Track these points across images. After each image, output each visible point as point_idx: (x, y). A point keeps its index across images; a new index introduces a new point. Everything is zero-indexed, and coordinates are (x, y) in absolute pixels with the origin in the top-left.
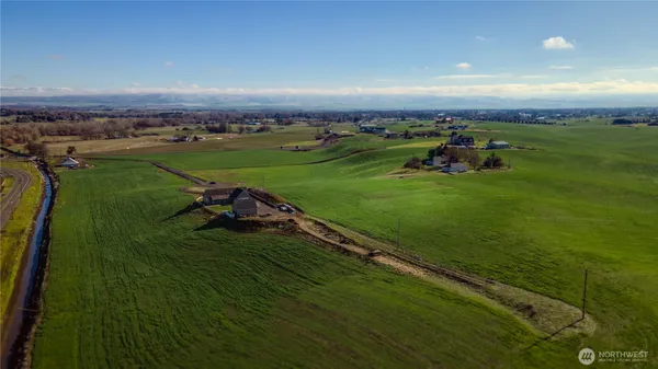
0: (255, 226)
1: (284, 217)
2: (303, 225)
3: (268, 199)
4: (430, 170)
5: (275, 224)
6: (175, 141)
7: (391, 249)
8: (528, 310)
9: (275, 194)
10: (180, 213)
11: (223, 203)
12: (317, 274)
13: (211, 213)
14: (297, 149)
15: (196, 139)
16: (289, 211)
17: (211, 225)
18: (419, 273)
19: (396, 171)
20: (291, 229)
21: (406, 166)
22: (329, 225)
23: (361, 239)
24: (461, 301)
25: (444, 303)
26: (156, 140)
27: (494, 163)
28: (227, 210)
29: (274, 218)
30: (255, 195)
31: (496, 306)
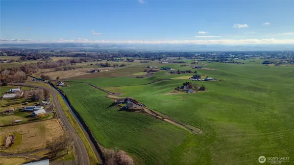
0: (133, 110)
1: (141, 108)
2: (146, 110)
3: (135, 102)
4: (182, 91)
5: (139, 110)
6: (91, 72)
7: (168, 117)
8: (191, 130)
9: (137, 100)
10: (111, 106)
11: (123, 103)
12: (151, 123)
13: (120, 106)
14: (138, 77)
15: (99, 71)
16: (141, 106)
17: (121, 110)
18: (173, 123)
19: (172, 91)
20: (143, 111)
21: (175, 89)
22: (153, 111)
23: (161, 114)
24: (180, 128)
25: (177, 129)
26: (83, 71)
27: (203, 89)
28: (125, 105)
29: (138, 108)
30: (131, 100)
31: (186, 129)
